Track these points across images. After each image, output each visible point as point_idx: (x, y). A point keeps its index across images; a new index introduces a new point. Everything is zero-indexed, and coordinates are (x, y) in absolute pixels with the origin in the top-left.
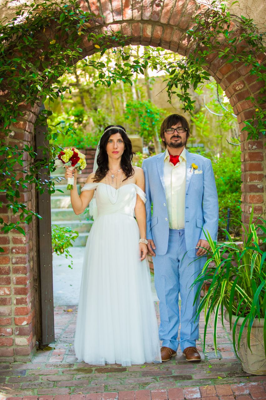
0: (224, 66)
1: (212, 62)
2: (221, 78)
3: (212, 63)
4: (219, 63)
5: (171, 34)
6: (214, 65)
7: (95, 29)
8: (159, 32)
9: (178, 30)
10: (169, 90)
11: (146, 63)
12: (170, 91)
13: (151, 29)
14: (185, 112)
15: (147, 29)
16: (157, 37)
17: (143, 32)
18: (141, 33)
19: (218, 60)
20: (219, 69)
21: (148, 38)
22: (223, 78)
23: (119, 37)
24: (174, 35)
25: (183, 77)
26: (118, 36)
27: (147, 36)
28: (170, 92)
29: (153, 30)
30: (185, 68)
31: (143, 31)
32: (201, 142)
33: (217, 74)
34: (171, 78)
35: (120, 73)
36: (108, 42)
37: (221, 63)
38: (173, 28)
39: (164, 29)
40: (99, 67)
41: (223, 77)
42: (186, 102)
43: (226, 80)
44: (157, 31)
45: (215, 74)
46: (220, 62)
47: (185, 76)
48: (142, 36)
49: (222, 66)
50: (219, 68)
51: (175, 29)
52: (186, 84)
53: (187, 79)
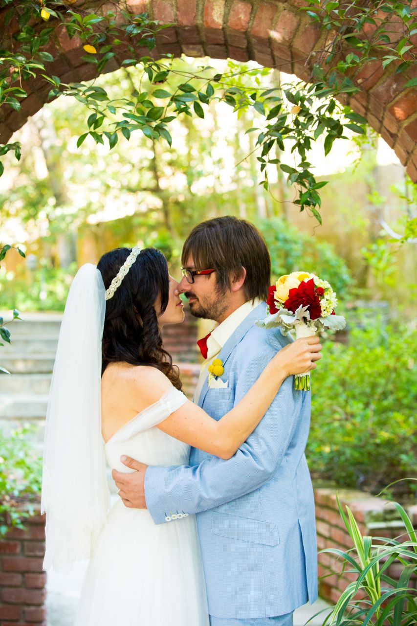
0: (401, 99)
1: (371, 88)
2: (393, 130)
3: (371, 91)
4: (388, 91)
5: (272, 19)
6: (377, 95)
7: (87, 8)
8: (242, 16)
9: (289, 11)
10: (263, 154)
11: (210, 91)
12: (264, 158)
13: (223, 9)
14: (302, 209)
15: (212, 9)
16: (237, 28)
17: (203, 17)
18: (200, 17)
19: (385, 84)
20: (389, 106)
21: (215, 31)
22: (398, 131)
23: (145, 26)
24: (279, 23)
25: (296, 122)
26: (143, 24)
27: (213, 26)
28: (264, 161)
29: (229, 10)
30: (302, 99)
31: (202, 12)
32: (384, 299)
33: (386, 122)
34: (269, 127)
35: (143, 113)
36: (117, 37)
37: (395, 91)
38: (276, 6)
39: (255, 8)
40: (90, 99)
41: (399, 128)
42: (304, 185)
43: (404, 131)
44: (237, 13)
45: (381, 122)
46: (392, 90)
47: (302, 119)
48: (202, 25)
49: (397, 99)
50: (389, 102)
51: (282, 9)
52: (304, 140)
53: (305, 126)
